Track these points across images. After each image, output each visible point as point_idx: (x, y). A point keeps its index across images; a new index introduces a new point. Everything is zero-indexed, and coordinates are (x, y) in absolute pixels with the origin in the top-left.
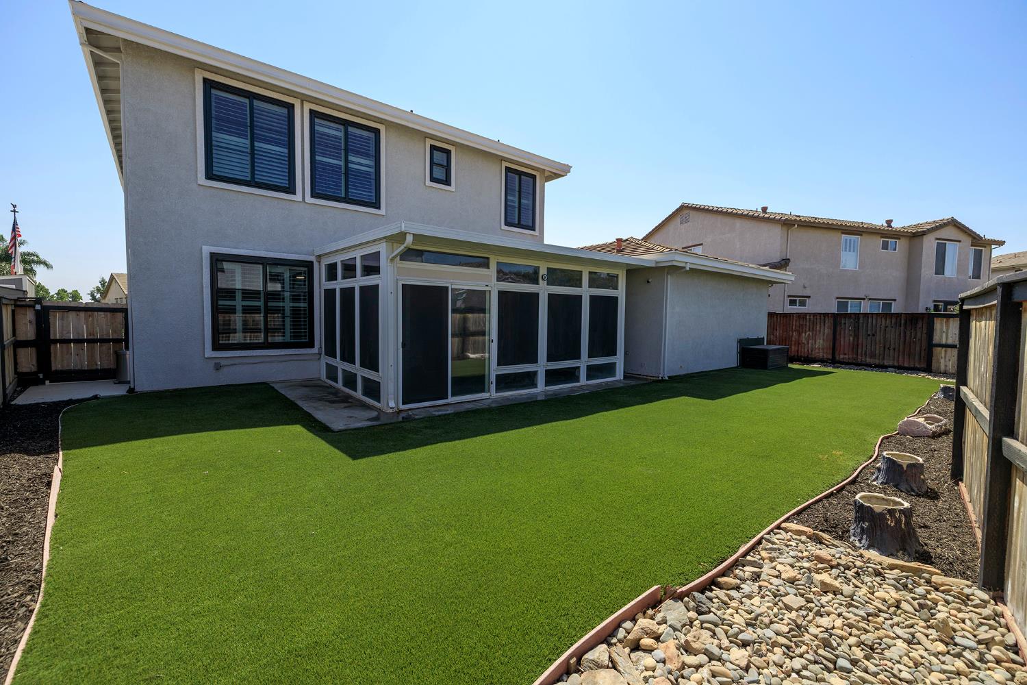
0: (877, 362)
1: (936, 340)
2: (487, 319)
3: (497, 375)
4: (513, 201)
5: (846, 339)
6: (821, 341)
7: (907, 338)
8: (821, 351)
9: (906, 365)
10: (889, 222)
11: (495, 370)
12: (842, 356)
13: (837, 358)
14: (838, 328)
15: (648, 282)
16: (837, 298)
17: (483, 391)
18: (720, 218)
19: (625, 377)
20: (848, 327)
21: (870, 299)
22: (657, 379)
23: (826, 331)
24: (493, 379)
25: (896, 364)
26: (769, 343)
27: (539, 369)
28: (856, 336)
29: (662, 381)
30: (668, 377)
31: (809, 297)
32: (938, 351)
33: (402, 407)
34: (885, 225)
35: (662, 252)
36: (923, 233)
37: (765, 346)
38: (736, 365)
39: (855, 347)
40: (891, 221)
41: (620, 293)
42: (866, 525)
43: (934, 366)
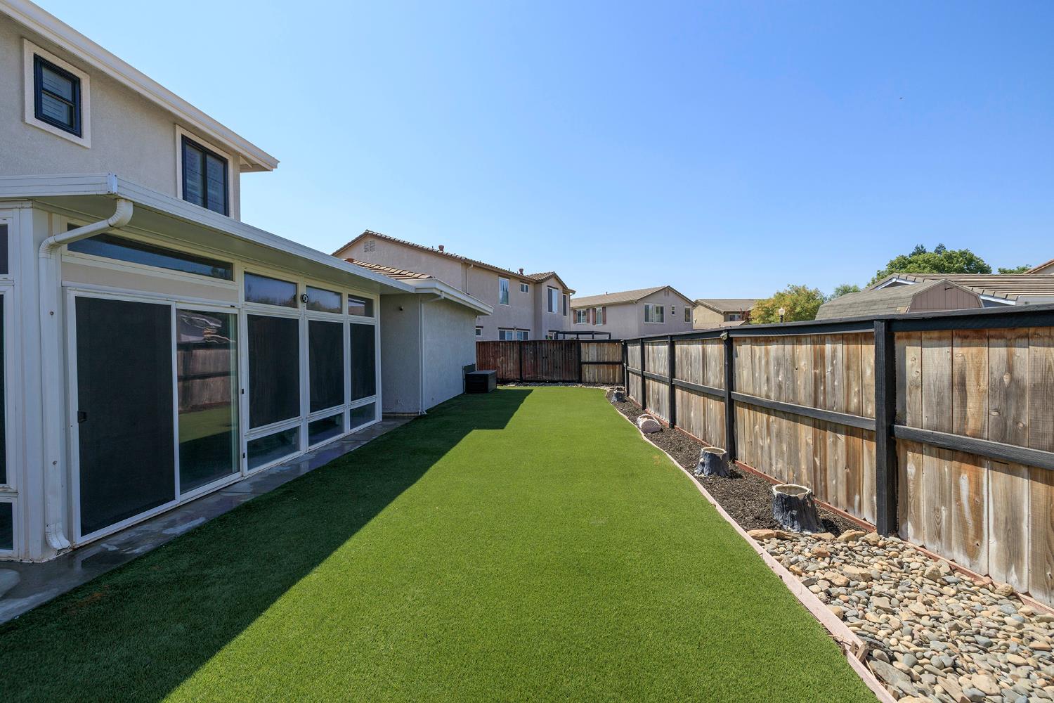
0: (550, 378)
1: (583, 360)
2: (232, 358)
3: (249, 443)
4: (193, 187)
5: (529, 362)
6: (512, 364)
7: (567, 358)
8: (512, 373)
9: (567, 379)
10: (521, 270)
11: (247, 434)
12: (527, 376)
13: (524, 378)
14: (523, 352)
15: (401, 310)
16: (500, 328)
17: (230, 472)
18: (406, 250)
19: (384, 418)
20: (529, 352)
21: (517, 329)
22: (416, 415)
23: (515, 355)
24: (244, 449)
25: (562, 379)
26: (481, 368)
27: (302, 424)
28: (535, 359)
29: (422, 417)
30: (427, 411)
31: (482, 327)
32: (586, 368)
33: (80, 540)
34: (519, 273)
35: (417, 278)
36: (542, 281)
37: (477, 372)
38: (461, 392)
39: (535, 367)
40: (522, 270)
41: (375, 320)
42: (795, 512)
43: (583, 379)
